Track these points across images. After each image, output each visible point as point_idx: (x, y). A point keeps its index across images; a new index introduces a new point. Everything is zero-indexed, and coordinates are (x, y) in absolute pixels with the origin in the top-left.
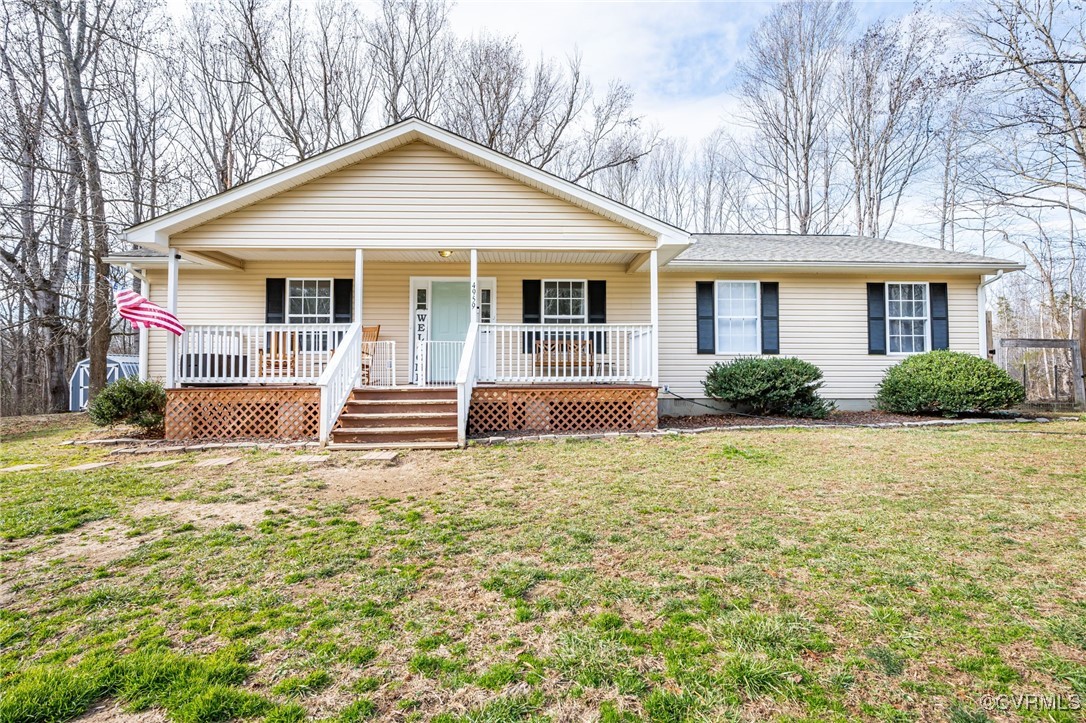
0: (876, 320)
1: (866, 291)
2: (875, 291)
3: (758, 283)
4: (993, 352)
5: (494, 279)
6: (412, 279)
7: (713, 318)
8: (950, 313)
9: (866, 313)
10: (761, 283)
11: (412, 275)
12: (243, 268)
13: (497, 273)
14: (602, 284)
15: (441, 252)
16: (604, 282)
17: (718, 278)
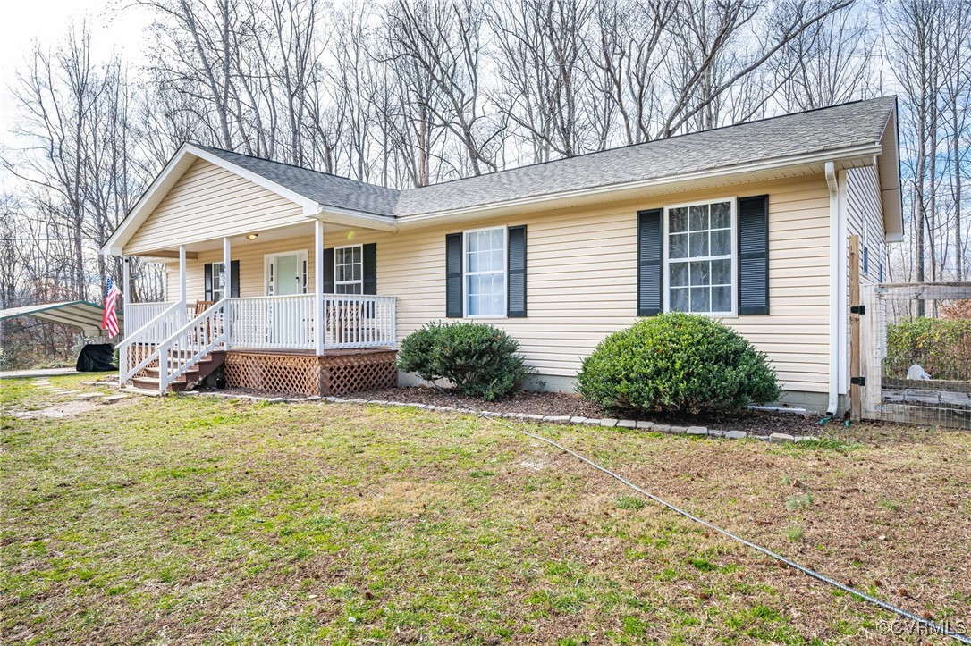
0: (648, 265)
1: (635, 224)
2: (649, 220)
3: (505, 228)
4: (860, 310)
5: (306, 251)
6: (266, 256)
7: (461, 275)
8: (772, 246)
9: (635, 256)
10: (509, 228)
11: (267, 253)
12: (197, 258)
13: (307, 245)
14: (374, 245)
15: (247, 236)
16: (375, 244)
17: (467, 229)
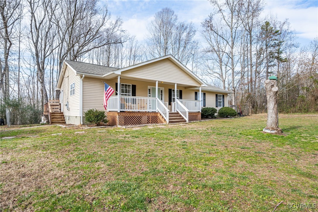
2: (217, 95)
3: (203, 93)
5: (164, 88)
7: (197, 99)
8: (224, 100)
9: (216, 100)
11: (149, 85)
16: (182, 90)
17: (198, 91)
